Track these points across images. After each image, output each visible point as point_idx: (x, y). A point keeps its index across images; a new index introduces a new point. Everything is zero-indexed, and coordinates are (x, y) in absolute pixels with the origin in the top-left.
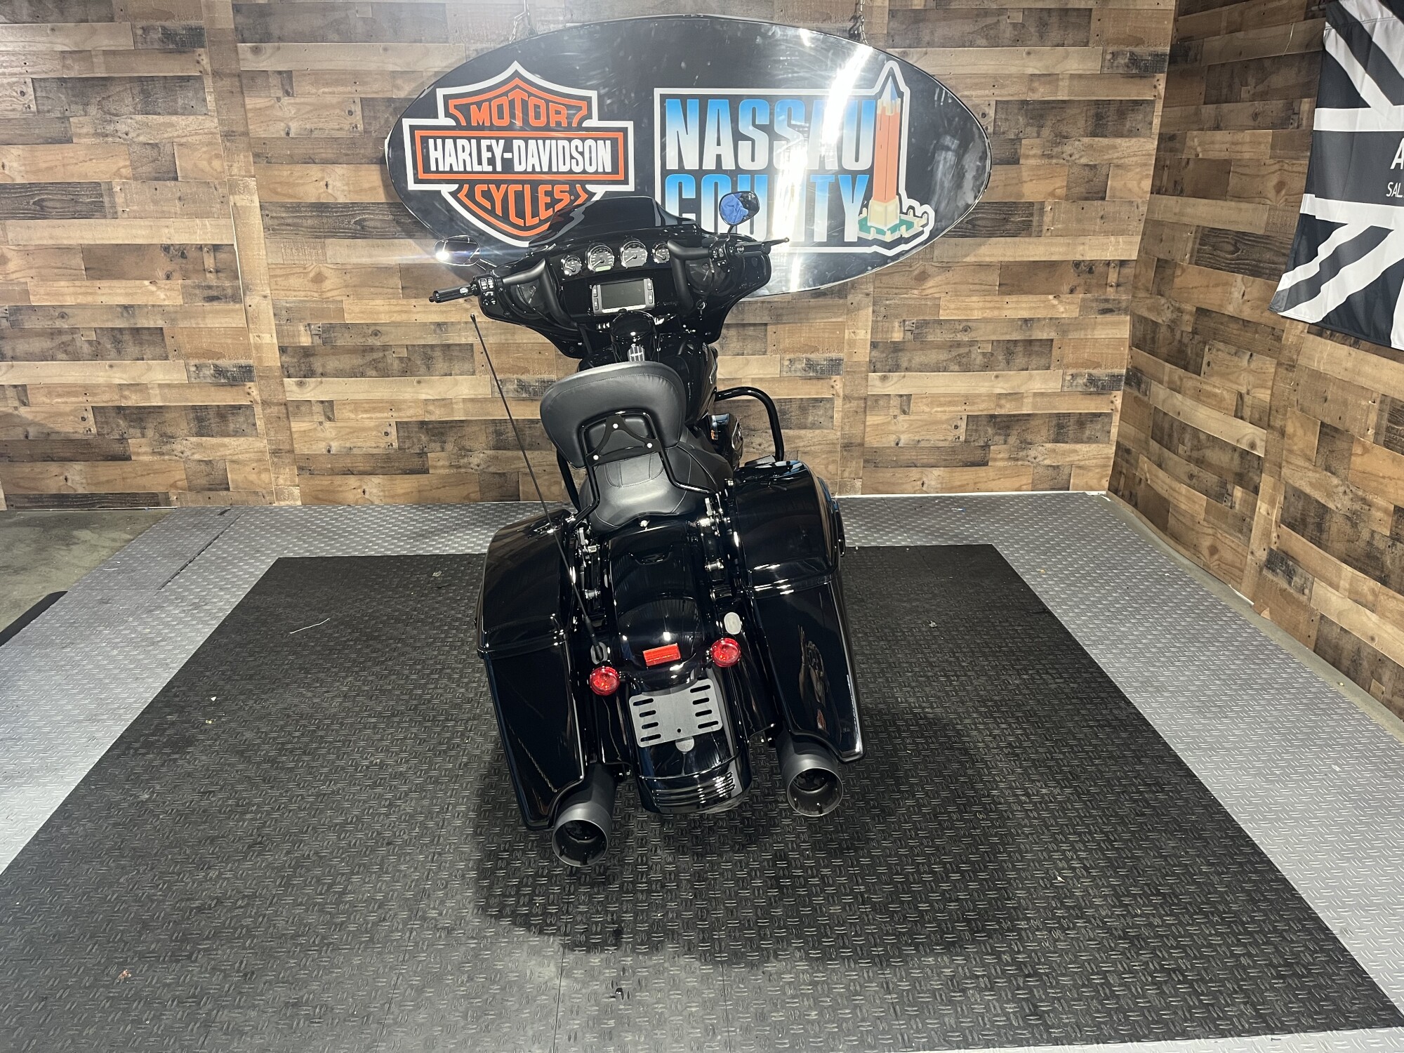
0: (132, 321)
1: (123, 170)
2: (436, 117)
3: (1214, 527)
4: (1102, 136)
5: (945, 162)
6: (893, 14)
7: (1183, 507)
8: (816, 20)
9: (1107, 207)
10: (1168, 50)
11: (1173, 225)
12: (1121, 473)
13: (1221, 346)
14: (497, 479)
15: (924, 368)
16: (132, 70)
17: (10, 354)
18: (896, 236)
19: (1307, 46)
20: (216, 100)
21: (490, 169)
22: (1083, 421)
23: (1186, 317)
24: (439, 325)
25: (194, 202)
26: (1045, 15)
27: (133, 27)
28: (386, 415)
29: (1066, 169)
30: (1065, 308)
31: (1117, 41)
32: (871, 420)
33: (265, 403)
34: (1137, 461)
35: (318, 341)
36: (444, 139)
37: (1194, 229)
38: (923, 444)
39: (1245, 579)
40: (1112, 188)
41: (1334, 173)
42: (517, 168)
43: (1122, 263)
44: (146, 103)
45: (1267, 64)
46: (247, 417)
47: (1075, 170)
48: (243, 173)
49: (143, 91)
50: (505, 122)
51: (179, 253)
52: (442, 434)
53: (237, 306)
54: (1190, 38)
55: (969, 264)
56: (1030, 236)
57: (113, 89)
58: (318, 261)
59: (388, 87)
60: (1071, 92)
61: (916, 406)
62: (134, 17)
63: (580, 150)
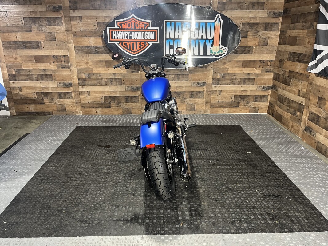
0: (45, 73)
1: (44, 38)
2: (115, 26)
3: (292, 121)
4: (267, 31)
5: (230, 37)
6: (219, 3)
7: (285, 117)
8: (201, 4)
9: (268, 47)
10: (282, 11)
11: (284, 52)
12: (270, 109)
13: (295, 79)
14: (126, 109)
15: (225, 85)
16: (46, 15)
17: (17, 80)
18: (219, 54)
19: (316, 10)
20: (65, 22)
21: (126, 38)
22: (262, 97)
23: (287, 73)
24: (114, 74)
25: (59, 45)
26: (254, 3)
27: (46, 6)
28: (101, 94)
29: (258, 39)
30: (258, 71)
31: (271, 9)
32: (212, 96)
33: (74, 91)
34: (274, 106)
35: (86, 77)
36: (116, 31)
37: (288, 52)
38: (224, 102)
39: (300, 133)
40: (269, 43)
41: (321, 40)
42: (133, 38)
43: (271, 60)
44: (49, 23)
45: (306, 14)
46: (70, 95)
47: (260, 39)
48: (71, 39)
49: (48, 20)
50: (130, 28)
51: (56, 57)
52: (114, 99)
53: (69, 69)
54: (288, 9)
55: (235, 61)
56: (249, 54)
57: (41, 20)
58: (87, 59)
59: (104, 20)
60: (260, 21)
61: (223, 93)
62: (46, 3)
63: (147, 34)
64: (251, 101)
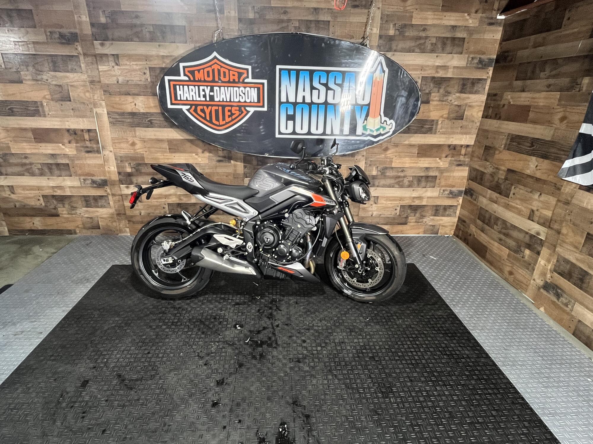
0: (56, 161)
1: (47, 96)
2: (179, 75)
3: (512, 263)
4: (465, 93)
5: (401, 102)
6: (380, 37)
7: (496, 251)
8: (348, 38)
9: (464, 123)
10: (495, 57)
11: (495, 132)
12: (460, 229)
13: (521, 187)
15: (384, 186)
16: (47, 51)
17: (4, 173)
18: (378, 133)
20: (86, 66)
21: (204, 99)
22: (446, 208)
23: (501, 172)
25: (79, 111)
26: (445, 40)
27: (45, 32)
28: (163, 201)
29: (448, 107)
30: (443, 163)
31: (474, 53)
33: (113, 195)
34: (469, 226)
35: (134, 170)
36: (183, 86)
37: (507, 135)
38: (382, 216)
39: (529, 290)
40: (467, 115)
42: (216, 99)
43: (468, 146)
44: (54, 67)
46: (106, 201)
47: (452, 107)
48: (99, 99)
49: (52, 61)
50: (211, 79)
51: (73, 133)
52: (187, 208)
53: (99, 155)
54: (508, 52)
55: (406, 145)
56: (431, 133)
57: (39, 60)
58: (133, 137)
59: (161, 62)
60: (453, 74)
61: (381, 201)
62: (46, 26)
63: (244, 92)
64: (428, 215)
